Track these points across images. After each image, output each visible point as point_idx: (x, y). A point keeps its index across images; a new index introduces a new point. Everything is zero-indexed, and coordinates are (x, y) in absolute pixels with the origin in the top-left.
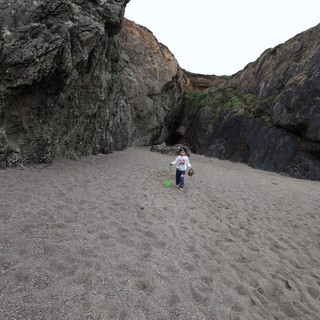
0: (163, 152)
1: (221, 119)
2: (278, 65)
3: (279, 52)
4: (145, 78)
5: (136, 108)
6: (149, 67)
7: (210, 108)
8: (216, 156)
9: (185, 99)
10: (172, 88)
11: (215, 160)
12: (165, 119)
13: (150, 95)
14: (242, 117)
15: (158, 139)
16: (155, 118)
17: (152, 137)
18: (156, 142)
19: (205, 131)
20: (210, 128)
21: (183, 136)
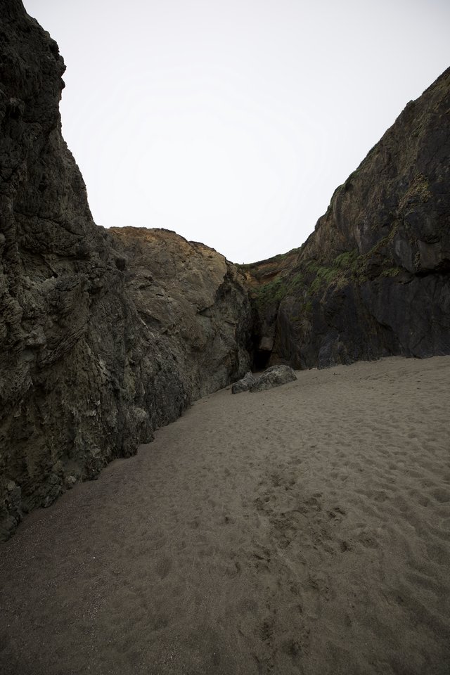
0: (252, 388)
1: (316, 305)
2: (365, 197)
3: (356, 184)
4: (184, 292)
5: (186, 339)
6: (185, 275)
7: (293, 298)
8: (337, 362)
9: (252, 301)
10: (229, 291)
11: (339, 369)
12: (237, 337)
13: (202, 312)
14: (348, 288)
15: (237, 370)
16: (222, 342)
17: (228, 371)
18: (236, 376)
19: (300, 331)
20: (305, 325)
21: (271, 351)
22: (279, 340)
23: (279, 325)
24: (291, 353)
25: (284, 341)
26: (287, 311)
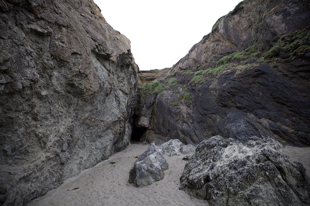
7: (170, 92)
15: (122, 139)
16: (115, 103)
17: (114, 139)
18: (120, 145)
19: (179, 114)
20: (184, 109)
21: (147, 128)
22: (155, 120)
23: (156, 109)
24: (169, 130)
25: (161, 121)
26: (165, 99)
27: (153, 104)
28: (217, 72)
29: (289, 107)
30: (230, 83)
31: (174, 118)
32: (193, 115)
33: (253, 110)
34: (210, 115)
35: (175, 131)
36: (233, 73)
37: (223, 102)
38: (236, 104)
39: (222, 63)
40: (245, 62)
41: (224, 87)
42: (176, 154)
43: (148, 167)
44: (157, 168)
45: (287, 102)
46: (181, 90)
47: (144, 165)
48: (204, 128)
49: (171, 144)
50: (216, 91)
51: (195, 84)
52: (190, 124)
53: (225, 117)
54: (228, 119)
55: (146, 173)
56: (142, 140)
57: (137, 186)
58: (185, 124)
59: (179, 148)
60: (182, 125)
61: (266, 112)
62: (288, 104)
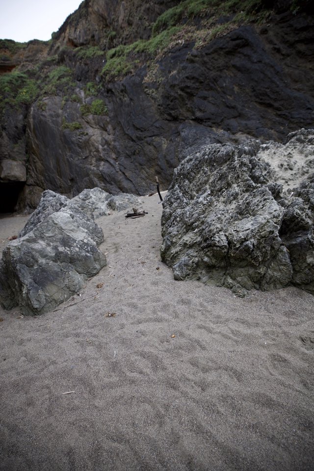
19: (86, 145)
20: (95, 134)
21: (24, 183)
22: (39, 164)
23: (34, 142)
24: (72, 180)
25: (52, 164)
26: (51, 115)
27: (25, 131)
28: (157, 47)
29: (278, 109)
30: (184, 68)
31: (78, 154)
32: (117, 144)
33: (222, 121)
34: (148, 139)
35: (86, 178)
36: (189, 45)
37: (172, 112)
38: (193, 113)
39: (164, 25)
40: (211, 21)
41: (174, 77)
42: (104, 214)
43: (56, 248)
44: (83, 245)
45: (276, 100)
46: (83, 94)
47: (41, 245)
48: (141, 165)
49: (87, 197)
50: (157, 89)
51: (113, 76)
52: (112, 162)
53: (178, 139)
54: (184, 140)
55: (55, 267)
56: (20, 208)
57: (35, 312)
58: (102, 163)
59: (106, 202)
60: (98, 166)
61: (244, 122)
62: (276, 105)
